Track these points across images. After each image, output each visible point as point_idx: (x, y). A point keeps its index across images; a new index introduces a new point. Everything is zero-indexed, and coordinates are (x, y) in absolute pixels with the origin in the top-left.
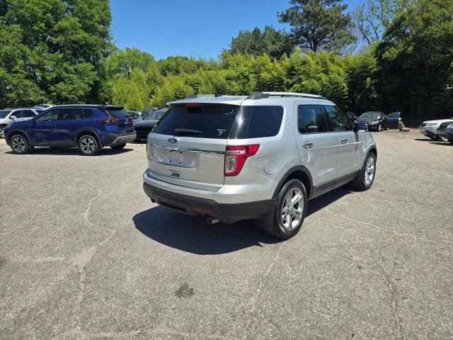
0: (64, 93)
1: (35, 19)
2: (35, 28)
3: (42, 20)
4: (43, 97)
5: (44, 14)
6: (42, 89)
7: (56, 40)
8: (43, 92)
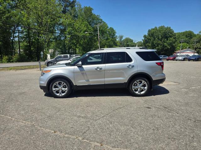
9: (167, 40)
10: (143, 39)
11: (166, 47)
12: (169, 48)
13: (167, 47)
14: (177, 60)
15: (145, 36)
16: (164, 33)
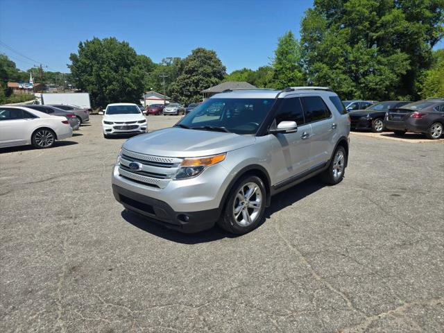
0: (371, 84)
1: (362, 19)
2: (360, 27)
3: (367, 19)
4: (353, 89)
5: (371, 12)
6: (353, 81)
7: (377, 35)
8: (353, 84)
9: (129, 70)
10: (71, 63)
11: (128, 85)
12: (136, 88)
13: (131, 87)
14: (165, 115)
15: (73, 57)
16: (119, 54)
